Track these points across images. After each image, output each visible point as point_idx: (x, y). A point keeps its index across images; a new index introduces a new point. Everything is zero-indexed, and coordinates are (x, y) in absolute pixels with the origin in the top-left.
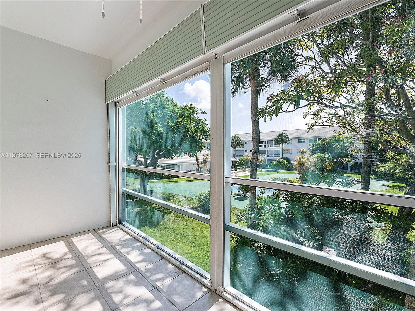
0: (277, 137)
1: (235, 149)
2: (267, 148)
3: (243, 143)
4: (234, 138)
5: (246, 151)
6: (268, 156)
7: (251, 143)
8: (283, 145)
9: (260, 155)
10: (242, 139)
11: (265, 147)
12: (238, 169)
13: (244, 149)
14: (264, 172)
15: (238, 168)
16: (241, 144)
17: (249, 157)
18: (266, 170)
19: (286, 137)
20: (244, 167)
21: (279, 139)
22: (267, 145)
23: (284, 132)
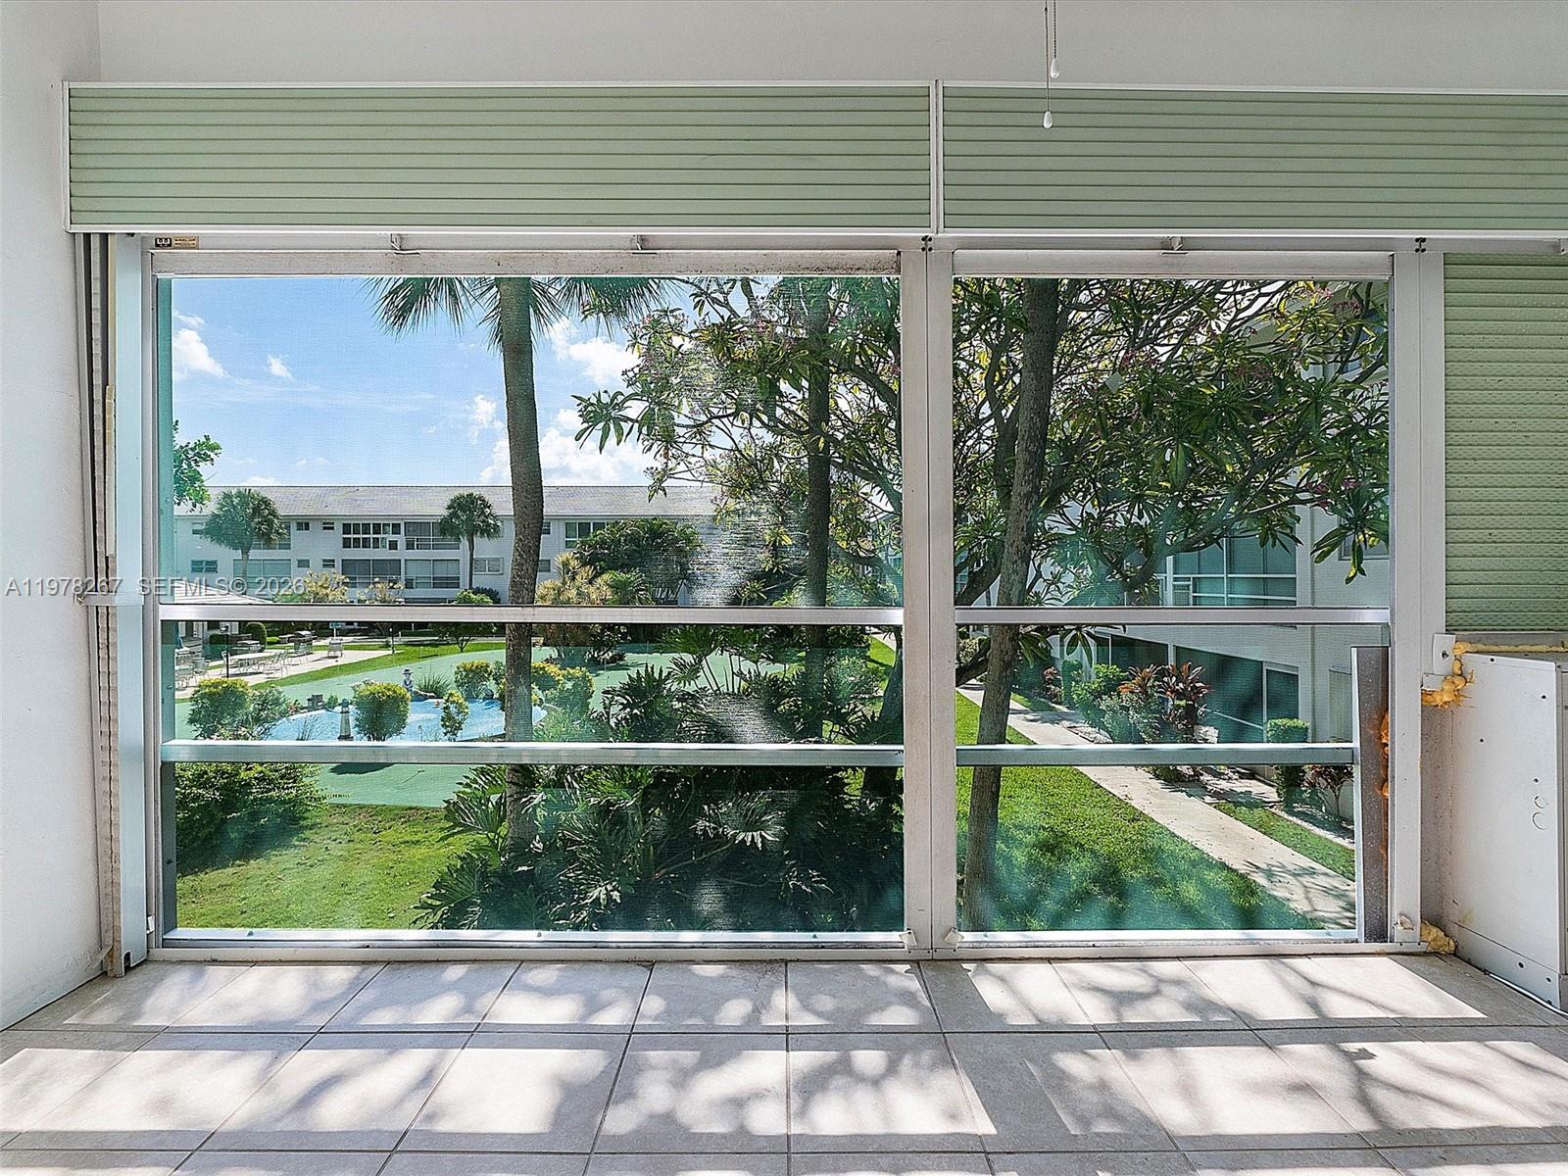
0: (449, 508)
1: (245, 552)
2: (402, 553)
3: (288, 528)
4: (236, 501)
5: (303, 564)
6: (409, 584)
7: (325, 528)
8: (471, 543)
9: (377, 580)
10: (281, 512)
11: (393, 545)
12: (270, 643)
13: (292, 555)
14: (401, 647)
15: (268, 639)
16: (277, 532)
17: (324, 591)
18: (407, 639)
19: (483, 512)
20: (303, 633)
21: (458, 517)
22: (401, 539)
23: (476, 493)
